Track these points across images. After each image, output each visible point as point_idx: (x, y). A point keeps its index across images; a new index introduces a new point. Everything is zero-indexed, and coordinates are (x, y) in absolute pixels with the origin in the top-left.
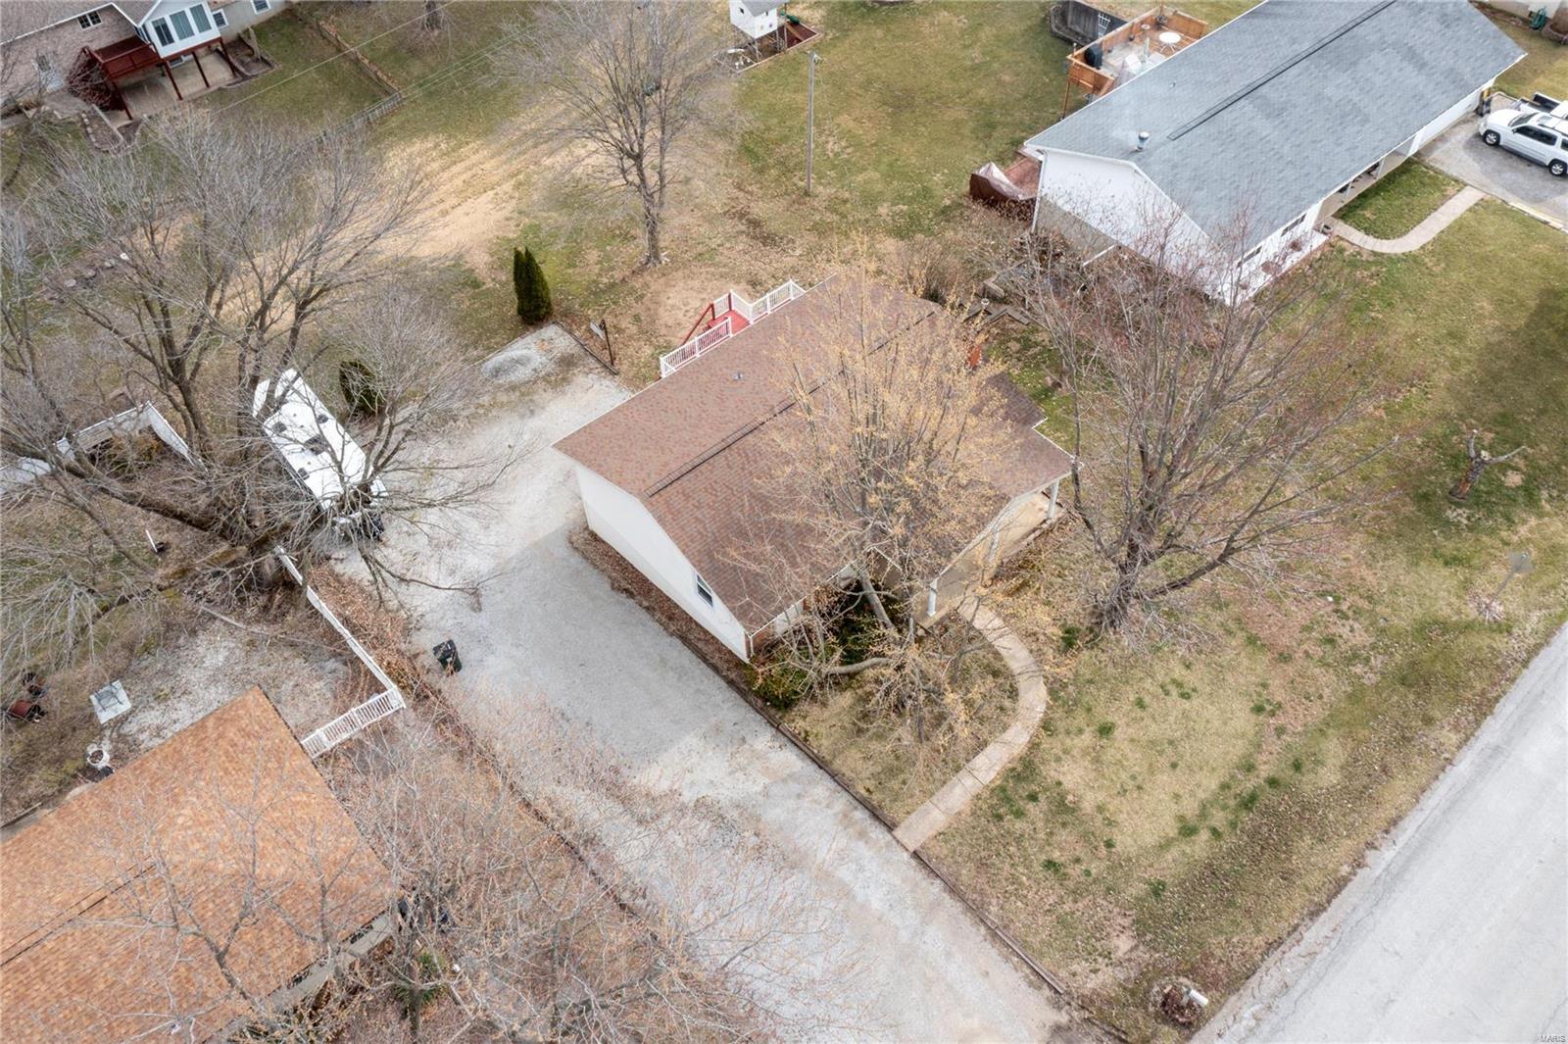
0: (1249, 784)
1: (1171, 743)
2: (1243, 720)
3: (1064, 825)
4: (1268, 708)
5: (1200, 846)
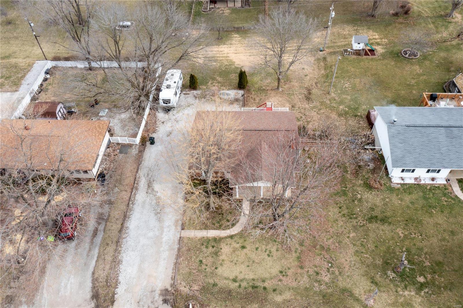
0: (260, 284)
1: (253, 262)
2: (275, 271)
3: (212, 257)
4: (284, 274)
5: (233, 286)
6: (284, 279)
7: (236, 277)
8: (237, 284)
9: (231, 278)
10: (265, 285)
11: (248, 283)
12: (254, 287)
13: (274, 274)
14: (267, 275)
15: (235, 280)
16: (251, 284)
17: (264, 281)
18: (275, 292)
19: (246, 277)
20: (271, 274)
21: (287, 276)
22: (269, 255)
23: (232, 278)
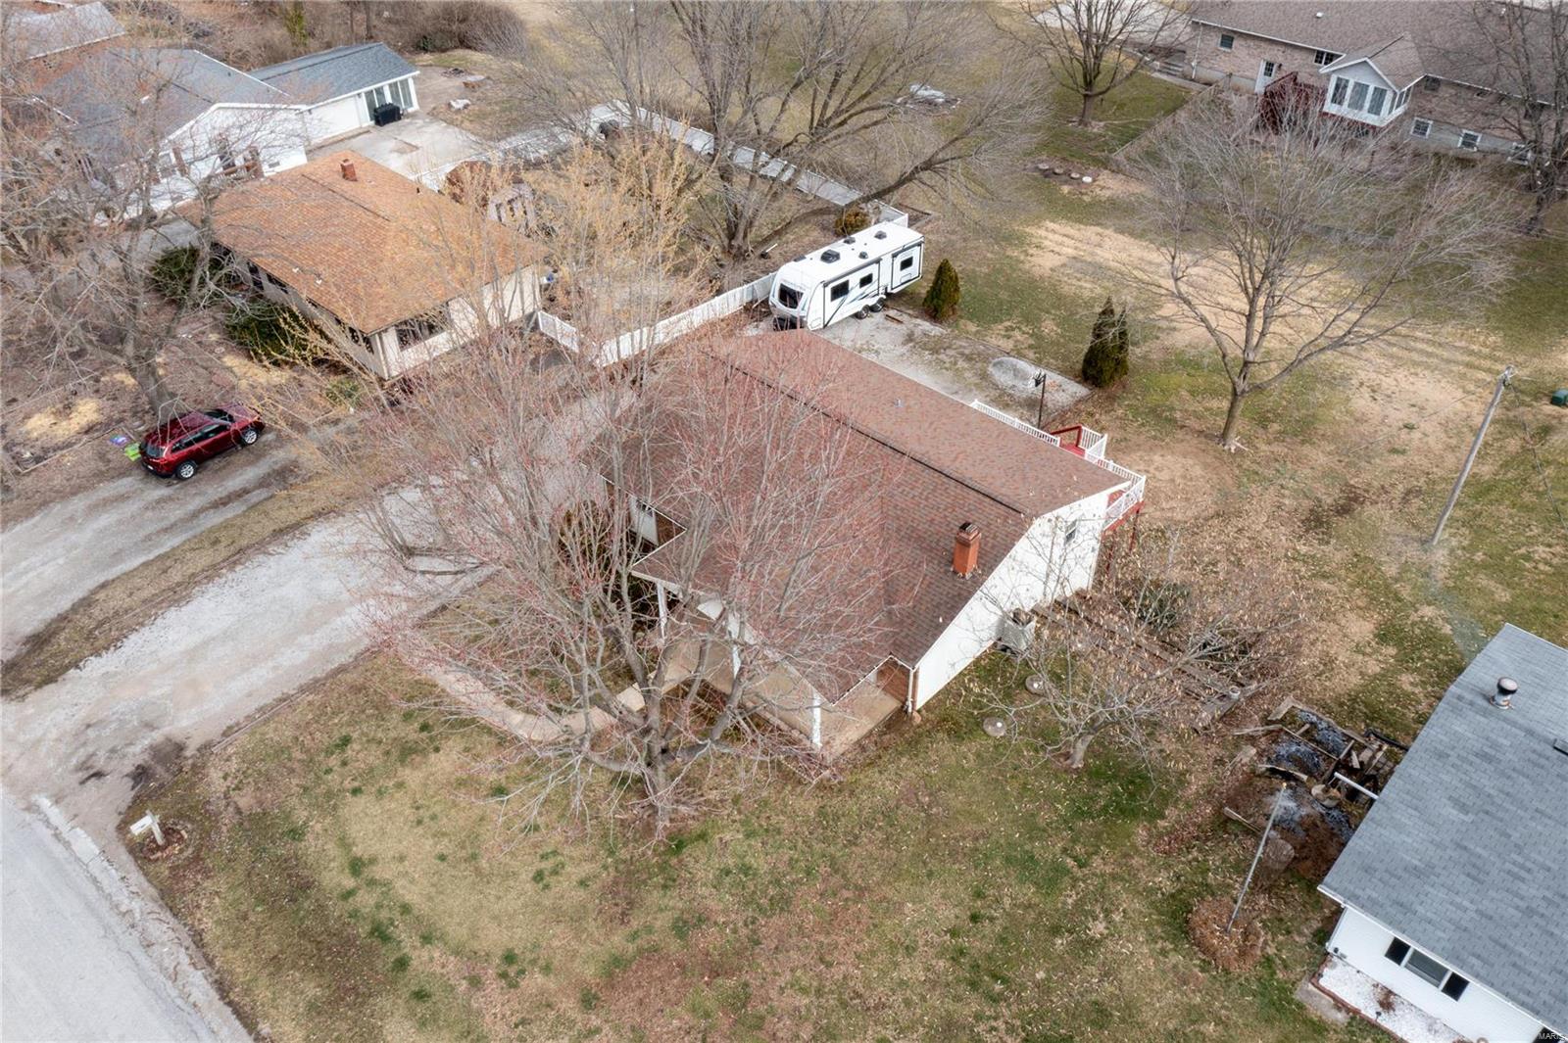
2: (494, 938)
3: (387, 753)
4: (512, 971)
5: (334, 877)
6: (493, 987)
7: (373, 861)
8: (349, 882)
9: (357, 851)
10: (414, 954)
11: (379, 906)
12: (380, 933)
13: (481, 945)
14: (457, 932)
15: (356, 866)
16: (384, 915)
17: (426, 939)
18: (413, 1003)
19: (399, 883)
20: (474, 937)
21: (513, 985)
22: (539, 876)
23: (359, 854)
